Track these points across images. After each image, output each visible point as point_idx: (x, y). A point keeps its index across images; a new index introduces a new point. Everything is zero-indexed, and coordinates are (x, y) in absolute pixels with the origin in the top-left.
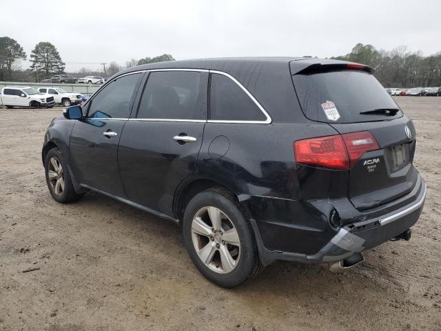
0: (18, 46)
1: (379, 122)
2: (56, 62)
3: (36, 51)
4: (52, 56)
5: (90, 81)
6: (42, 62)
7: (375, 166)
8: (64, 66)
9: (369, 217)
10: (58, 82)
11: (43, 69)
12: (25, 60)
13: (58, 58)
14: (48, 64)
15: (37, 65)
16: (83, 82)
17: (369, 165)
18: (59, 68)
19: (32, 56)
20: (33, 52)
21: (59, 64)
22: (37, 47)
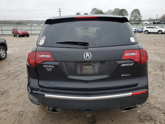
0: (126, 11)
1: (69, 48)
2: (139, 16)
3: (132, 13)
4: (138, 14)
5: (146, 23)
6: (134, 17)
7: (52, 69)
8: (141, 17)
9: (42, 91)
10: (133, 24)
11: (134, 19)
12: (128, 16)
13: (140, 14)
14: (136, 17)
15: (132, 18)
16: (143, 24)
17: (47, 68)
18: (139, 19)
19: (131, 15)
20: (131, 13)
21: (140, 17)
22: (133, 11)
